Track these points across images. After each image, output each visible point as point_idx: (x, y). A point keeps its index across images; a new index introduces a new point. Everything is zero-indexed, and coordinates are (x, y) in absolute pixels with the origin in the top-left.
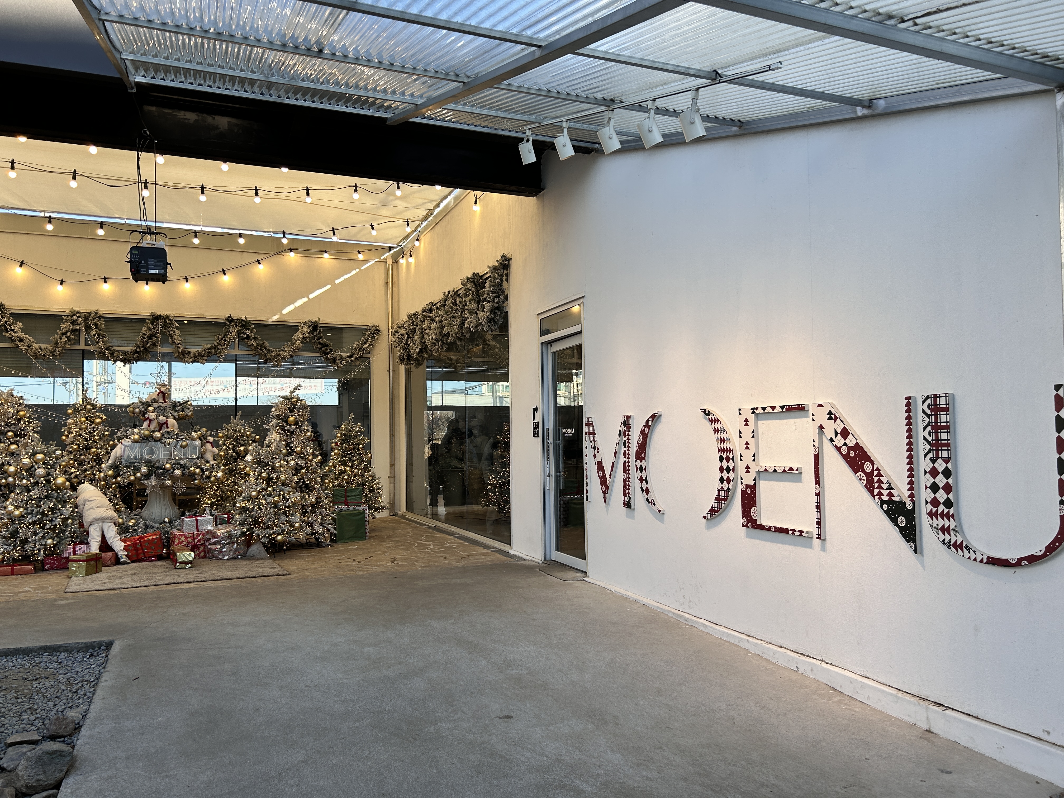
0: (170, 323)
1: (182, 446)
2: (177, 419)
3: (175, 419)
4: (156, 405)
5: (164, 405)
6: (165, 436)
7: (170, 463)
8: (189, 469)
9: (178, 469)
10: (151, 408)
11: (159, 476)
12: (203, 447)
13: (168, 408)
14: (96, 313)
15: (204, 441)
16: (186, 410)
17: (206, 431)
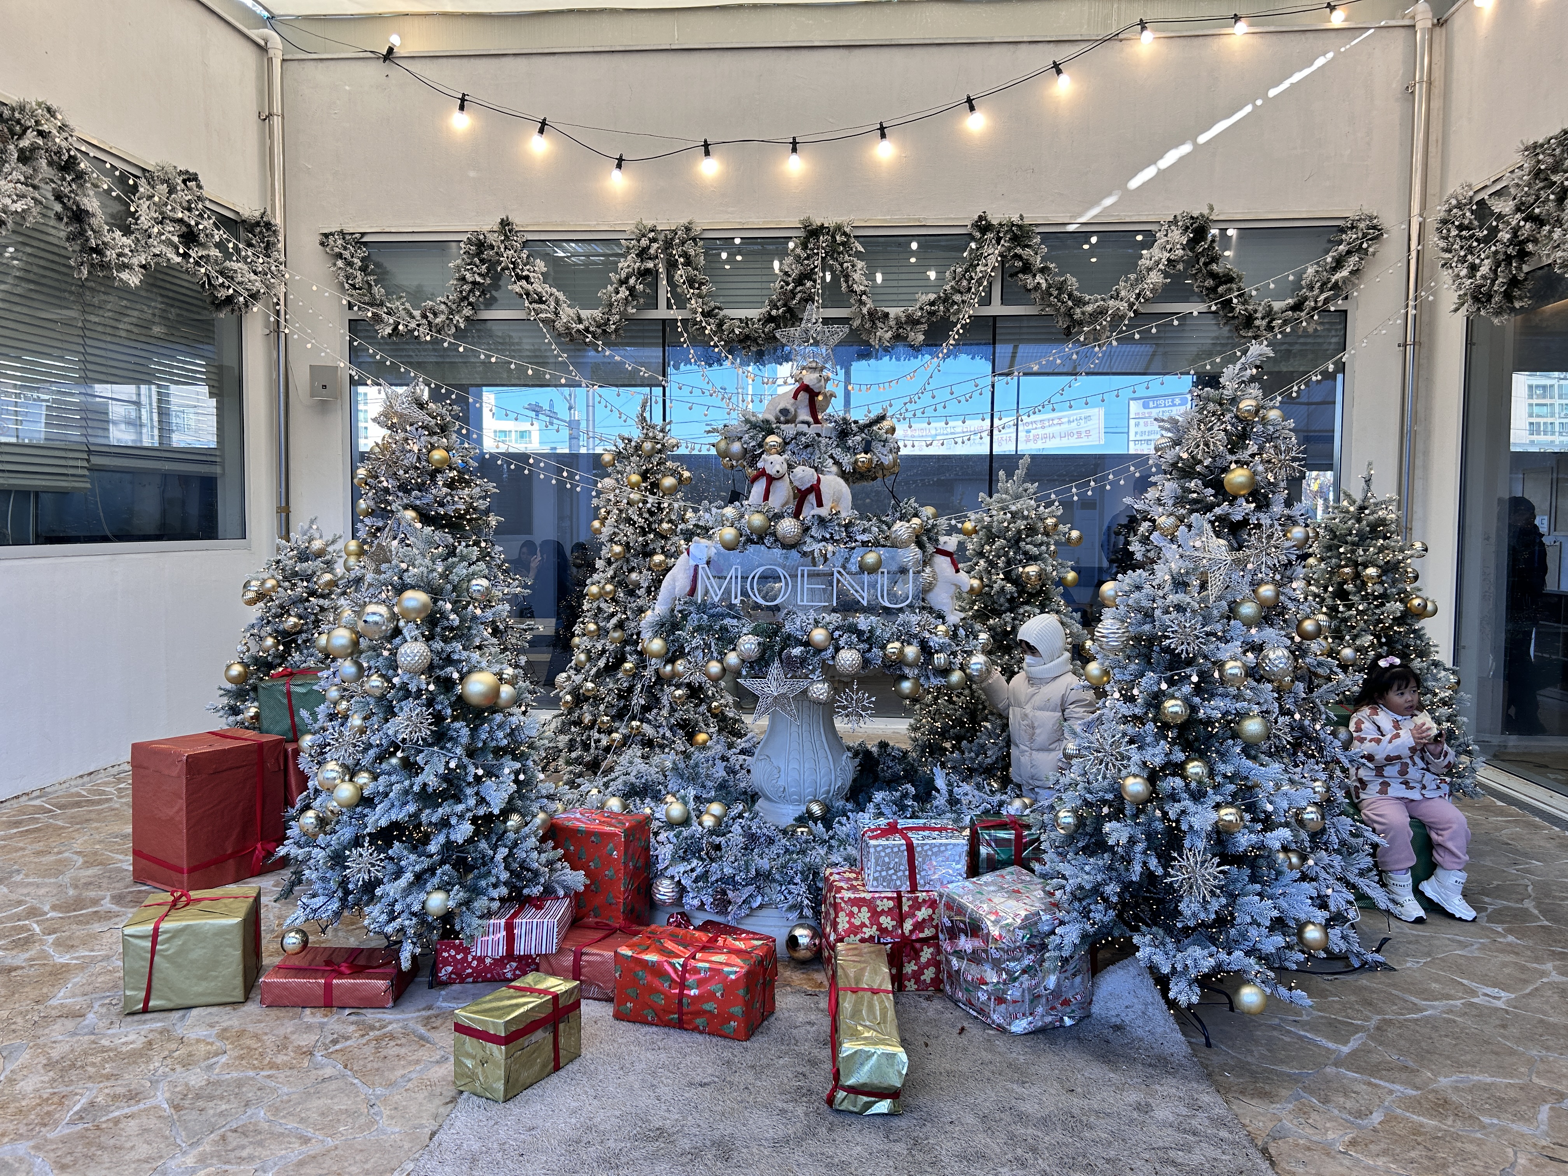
0: (843, 244)
1: (863, 568)
2: (852, 476)
3: (843, 474)
4: (789, 430)
5: (811, 431)
6: (813, 532)
7: (825, 627)
8: (883, 647)
9: (851, 646)
10: (772, 439)
11: (793, 667)
12: (928, 570)
13: (824, 441)
14: (688, 229)
15: (930, 549)
16: (877, 446)
17: (935, 517)
